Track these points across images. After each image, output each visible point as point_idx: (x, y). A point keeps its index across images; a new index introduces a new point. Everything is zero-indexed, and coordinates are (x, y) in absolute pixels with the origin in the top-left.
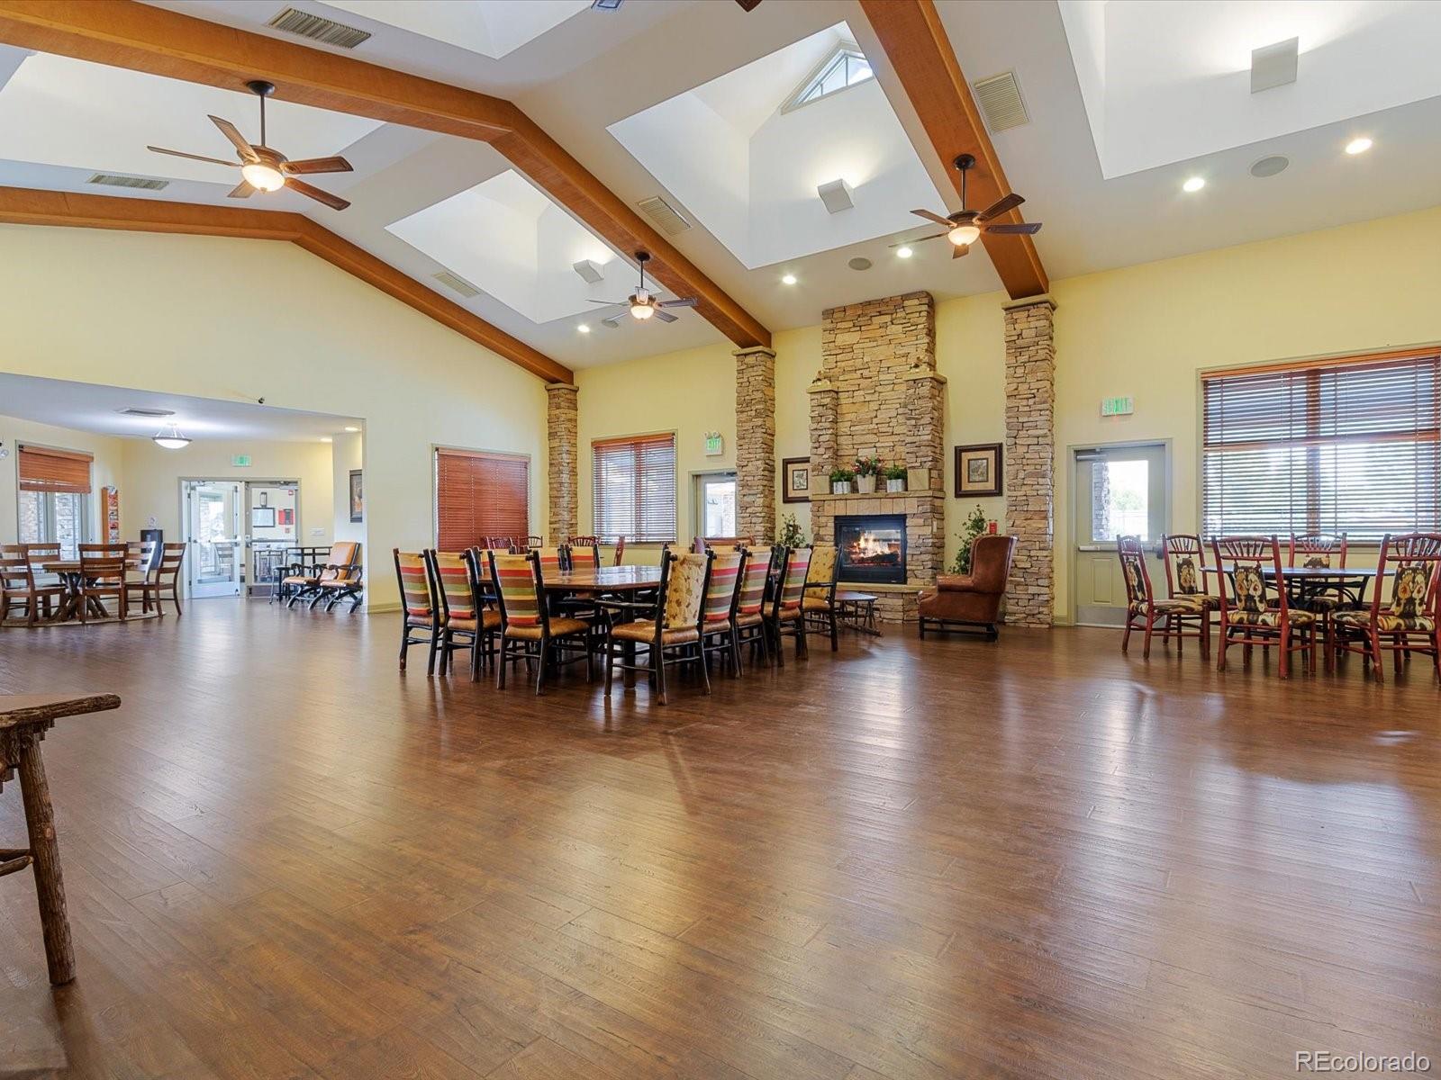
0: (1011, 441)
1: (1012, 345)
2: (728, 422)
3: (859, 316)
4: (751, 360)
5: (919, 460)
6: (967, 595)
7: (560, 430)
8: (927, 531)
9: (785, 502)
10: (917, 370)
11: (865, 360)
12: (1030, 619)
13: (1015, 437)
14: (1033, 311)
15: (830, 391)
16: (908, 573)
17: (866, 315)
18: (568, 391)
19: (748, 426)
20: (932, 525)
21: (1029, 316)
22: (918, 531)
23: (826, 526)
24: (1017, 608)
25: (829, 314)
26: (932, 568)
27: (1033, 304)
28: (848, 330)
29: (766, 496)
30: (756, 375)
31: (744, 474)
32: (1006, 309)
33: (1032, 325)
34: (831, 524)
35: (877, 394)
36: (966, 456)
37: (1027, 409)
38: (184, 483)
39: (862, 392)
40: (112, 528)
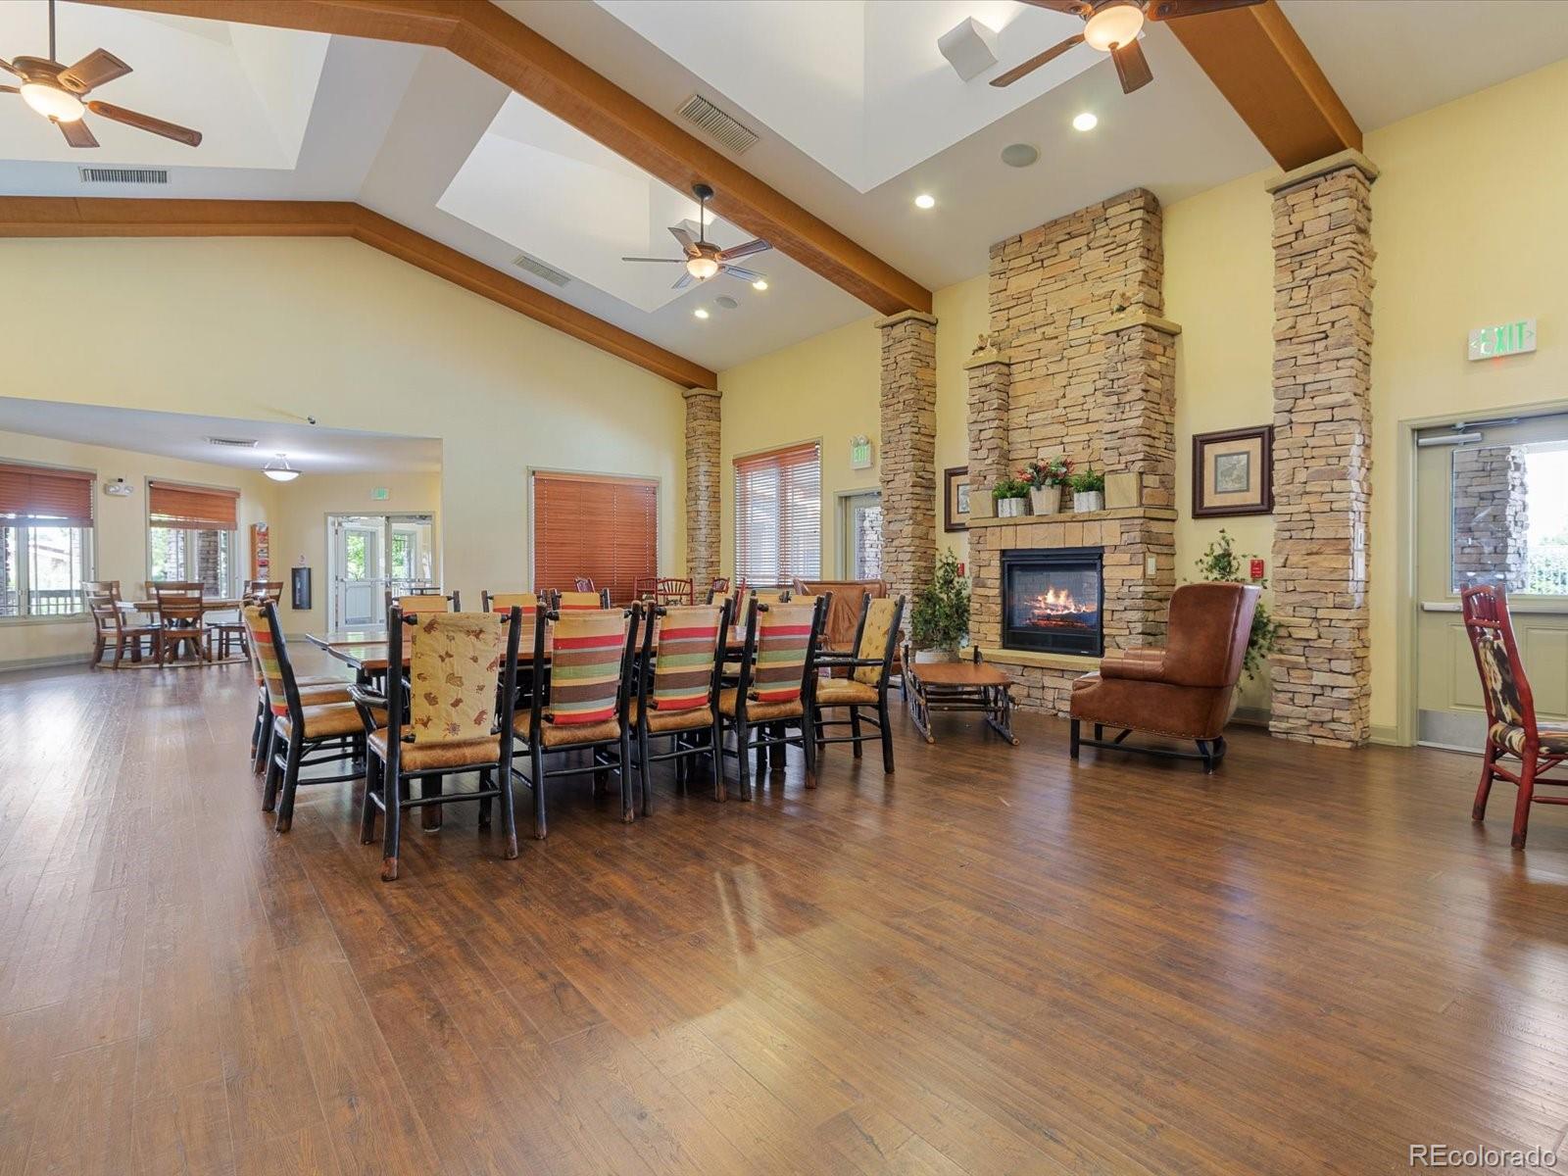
0: (1284, 418)
1: (1287, 251)
2: (870, 420)
3: (1041, 245)
4: (898, 331)
5: (1123, 459)
6: (1153, 688)
7: (696, 446)
8: (1136, 573)
9: (947, 530)
10: (1122, 315)
11: (1049, 311)
12: (1315, 730)
13: (1290, 411)
14: (1324, 186)
15: (994, 363)
16: (1107, 639)
17: (1050, 242)
18: (708, 398)
19: (894, 425)
20: (1145, 565)
21: (1317, 196)
22: (1123, 574)
23: (989, 565)
24: (1291, 708)
25: (998, 249)
26: (1142, 633)
27: (1324, 174)
28: (1025, 269)
29: (917, 523)
30: (904, 353)
31: (889, 492)
32: (1276, 191)
33: (1322, 211)
34: (996, 563)
35: (1065, 361)
36: (1210, 450)
37: (1312, 359)
38: (330, 519)
39: (1043, 362)
40: (261, 566)
